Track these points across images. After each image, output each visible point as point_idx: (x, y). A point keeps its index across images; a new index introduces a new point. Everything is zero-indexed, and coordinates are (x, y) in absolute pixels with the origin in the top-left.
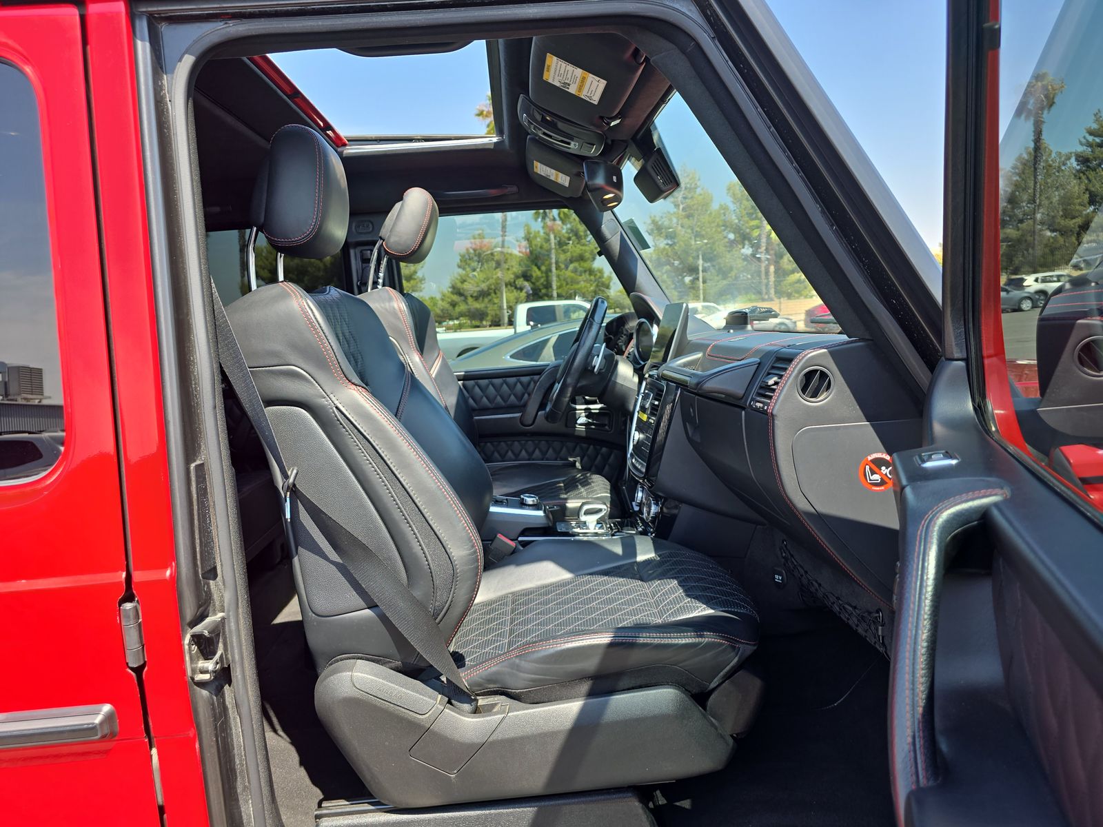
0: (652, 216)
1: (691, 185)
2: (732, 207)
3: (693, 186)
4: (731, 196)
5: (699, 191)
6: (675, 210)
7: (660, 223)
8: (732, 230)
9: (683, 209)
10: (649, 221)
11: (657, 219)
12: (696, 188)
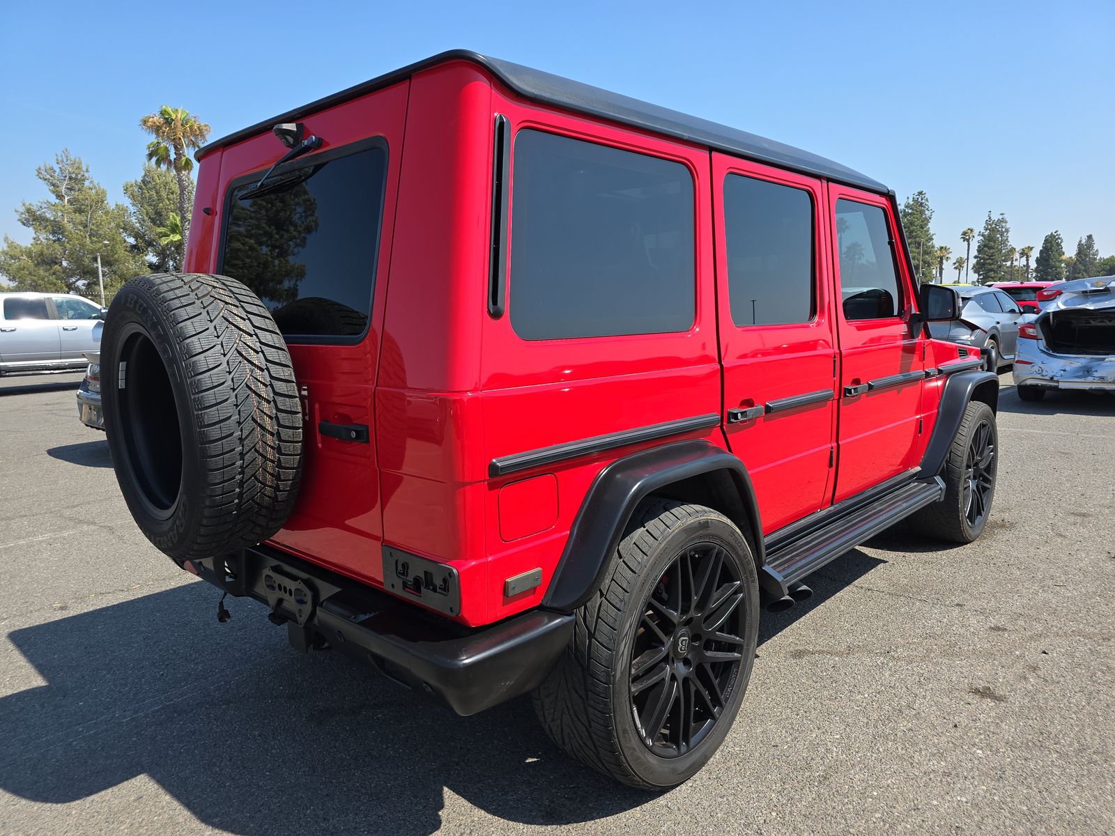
0: (27, 204)
1: (77, 175)
2: (132, 209)
3: (79, 176)
4: (129, 197)
5: (87, 183)
6: (57, 201)
7: (38, 213)
8: (133, 234)
9: (69, 201)
10: (22, 209)
11: (34, 208)
12: (84, 180)
